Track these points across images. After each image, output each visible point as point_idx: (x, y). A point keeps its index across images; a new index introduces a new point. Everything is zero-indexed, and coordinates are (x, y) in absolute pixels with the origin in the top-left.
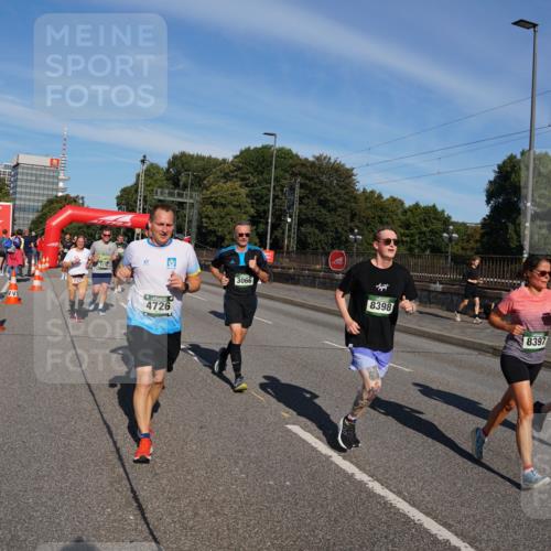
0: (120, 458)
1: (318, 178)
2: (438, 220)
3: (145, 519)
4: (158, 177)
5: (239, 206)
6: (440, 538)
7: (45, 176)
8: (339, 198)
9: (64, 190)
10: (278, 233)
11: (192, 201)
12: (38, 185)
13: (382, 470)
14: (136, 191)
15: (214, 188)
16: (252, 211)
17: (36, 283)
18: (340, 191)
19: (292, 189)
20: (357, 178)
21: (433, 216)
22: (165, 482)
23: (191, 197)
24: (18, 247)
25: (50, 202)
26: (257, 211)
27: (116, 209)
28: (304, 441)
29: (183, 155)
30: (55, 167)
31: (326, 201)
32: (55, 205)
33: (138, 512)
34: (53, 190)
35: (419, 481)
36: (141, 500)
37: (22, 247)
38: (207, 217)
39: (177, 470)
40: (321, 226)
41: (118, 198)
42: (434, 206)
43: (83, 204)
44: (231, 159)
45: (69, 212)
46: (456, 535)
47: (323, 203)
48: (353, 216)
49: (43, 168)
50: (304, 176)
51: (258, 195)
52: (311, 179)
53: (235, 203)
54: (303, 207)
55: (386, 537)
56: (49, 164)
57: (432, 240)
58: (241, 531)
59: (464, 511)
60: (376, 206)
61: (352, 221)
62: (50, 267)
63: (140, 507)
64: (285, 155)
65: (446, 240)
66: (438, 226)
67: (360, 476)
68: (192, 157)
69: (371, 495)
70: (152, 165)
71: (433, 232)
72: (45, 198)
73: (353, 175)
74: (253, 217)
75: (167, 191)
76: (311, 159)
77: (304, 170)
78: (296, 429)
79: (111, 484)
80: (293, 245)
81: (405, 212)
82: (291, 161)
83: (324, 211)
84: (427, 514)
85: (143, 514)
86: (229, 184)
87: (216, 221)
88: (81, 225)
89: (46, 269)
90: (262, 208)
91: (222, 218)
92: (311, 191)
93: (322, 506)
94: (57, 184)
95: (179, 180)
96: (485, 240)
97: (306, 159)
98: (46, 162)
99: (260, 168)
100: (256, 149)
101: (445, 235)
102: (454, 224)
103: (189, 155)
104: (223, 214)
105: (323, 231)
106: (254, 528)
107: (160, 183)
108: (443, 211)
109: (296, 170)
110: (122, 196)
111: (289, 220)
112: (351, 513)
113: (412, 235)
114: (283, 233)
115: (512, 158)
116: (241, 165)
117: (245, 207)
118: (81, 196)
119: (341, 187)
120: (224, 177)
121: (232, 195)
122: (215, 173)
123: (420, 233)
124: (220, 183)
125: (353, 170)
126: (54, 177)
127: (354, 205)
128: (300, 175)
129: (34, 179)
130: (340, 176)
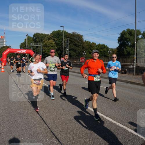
5: (53, 47)
9: (5, 44)
11: (40, 46)
15: (46, 42)
16: (56, 48)
18: (80, 42)
21: (104, 47)
26: (58, 48)
27: (20, 49)
29: (37, 33)
30: (3, 38)
31: (76, 44)
32: (3, 48)
34: (2, 44)
38: (44, 50)
40: (75, 51)
41: (20, 46)
42: (104, 44)
43: (11, 48)
44: (50, 34)
45: (9, 50)
47: (75, 45)
48: (83, 48)
51: (57, 43)
52: (72, 39)
54: (70, 46)
56: (1, 38)
57: (104, 53)
60: (89, 45)
61: (83, 49)
62: (4, 65)
63: (56, 137)
64: (65, 32)
66: (105, 49)
68: (39, 34)
70: (29, 36)
71: (104, 51)
75: (33, 43)
76: (71, 33)
77: (69, 36)
81: (96, 46)
82: (66, 34)
83: (75, 47)
85: (58, 140)
86: (50, 41)
87: (47, 51)
88: (11, 53)
91: (48, 50)
92: (72, 42)
95: (36, 40)
96: (118, 53)
97: (70, 33)
99: (58, 36)
100: (56, 31)
101: (108, 52)
102: (110, 49)
105: (75, 52)
107: (31, 41)
108: (106, 46)
109: (67, 36)
110: (21, 45)
111: (67, 50)
115: (124, 31)
116: (53, 36)
117: (54, 46)
118: (10, 46)
119: (80, 40)
120: (48, 39)
121: (51, 44)
122: (46, 38)
123: (101, 52)
124: (47, 41)
125: (82, 36)
126: (2, 41)
127: (83, 45)
128: (69, 37)
130: (79, 37)
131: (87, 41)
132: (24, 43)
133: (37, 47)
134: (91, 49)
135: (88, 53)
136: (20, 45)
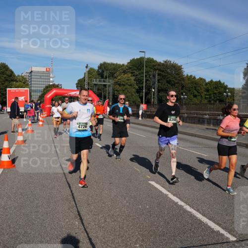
0: (74, 198)
1: (166, 71)
2: (222, 87)
3: (83, 223)
4: (94, 73)
5: (131, 85)
6: (215, 230)
7: (44, 76)
8: (176, 79)
9: (53, 82)
10: (149, 97)
11: (109, 84)
12: (41, 80)
13: (190, 200)
14: (85, 81)
15: (119, 77)
16: (137, 87)
17: (41, 123)
18: (176, 76)
19: (154, 76)
20: (184, 70)
21: (219, 85)
22: (92, 207)
23: (109, 82)
24: (32, 108)
25: (47, 87)
26: (139, 87)
27: (76, 89)
28: (156, 188)
29: (105, 63)
31: (170, 81)
32: (49, 88)
33: (80, 221)
34: (48, 82)
35: (208, 205)
36: (81, 215)
37: (34, 107)
38: (117, 90)
39: (98, 202)
41: (76, 84)
42: (220, 81)
43: (61, 87)
44: (126, 64)
45: (54, 91)
46: (223, 228)
47: (169, 82)
48: (183, 87)
49: (43, 72)
50: (160, 70)
51: (139, 79)
52: (163, 71)
53: (129, 84)
54: (159, 84)
55: (190, 230)
57: (219, 97)
58: (125, 228)
59: (227, 218)
60: (193, 82)
61: (182, 89)
62: (47, 116)
64: (150, 61)
65: (226, 96)
66: (222, 90)
67: (181, 203)
68: (109, 64)
69: (185, 211)
70: (91, 68)
71: (220, 93)
72: (44, 86)
73: (182, 68)
74: (137, 89)
75: (98, 80)
76: (162, 62)
77: (159, 67)
78: (153, 183)
80: (156, 102)
81: (206, 84)
82: (153, 64)
83: (169, 86)
84: (210, 219)
86: (126, 75)
88: (61, 97)
89: (45, 117)
90: (141, 86)
92: (163, 76)
93: (162, 216)
94: (50, 79)
95: (103, 74)
97: (160, 62)
98: (44, 70)
99: (139, 68)
100: (137, 59)
101: (225, 94)
102: (228, 89)
103: (107, 63)
104: (124, 89)
106: (131, 226)
107: (95, 76)
108: (224, 83)
109: (156, 67)
110: (78, 83)
111: (153, 90)
112: (175, 220)
113: (210, 95)
114: (151, 96)
116: (131, 66)
117: (133, 85)
118: (60, 84)
119: (177, 74)
120: (124, 72)
121: (128, 80)
122: (119, 71)
123: (214, 93)
124: (122, 75)
125: (181, 66)
126: (48, 76)
127: (183, 82)
128: (158, 69)
129: (39, 77)
130: (176, 69)
131: (189, 75)
132: (83, 79)
133: (105, 86)
134: (196, 89)
135: (192, 96)
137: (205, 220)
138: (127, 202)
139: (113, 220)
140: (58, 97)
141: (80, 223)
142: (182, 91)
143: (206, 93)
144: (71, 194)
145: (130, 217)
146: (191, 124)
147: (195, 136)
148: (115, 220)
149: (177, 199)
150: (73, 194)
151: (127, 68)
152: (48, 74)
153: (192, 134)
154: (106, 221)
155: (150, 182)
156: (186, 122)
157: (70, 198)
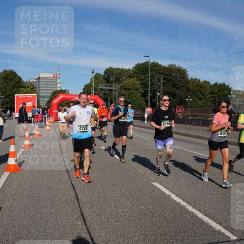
0: (77, 199)
1: (171, 74)
2: (226, 89)
3: (86, 224)
4: (100, 79)
5: (136, 89)
6: (216, 229)
7: (51, 82)
8: (181, 83)
9: (60, 87)
10: (154, 100)
11: (115, 88)
12: (48, 86)
13: (193, 201)
14: (91, 86)
15: (125, 82)
16: (142, 91)
17: (48, 128)
18: (181, 79)
19: (159, 80)
20: (188, 73)
21: (224, 88)
22: (96, 208)
23: (115, 87)
24: (39, 113)
25: (54, 93)
26: (145, 91)
28: (159, 189)
29: (111, 68)
32: (56, 94)
33: (82, 221)
34: (55, 87)
35: (210, 205)
36: (85, 216)
37: (41, 113)
39: (101, 203)
40: (174, 96)
41: (83, 89)
42: (224, 83)
43: (68, 93)
44: (132, 69)
45: (61, 96)
46: (224, 228)
47: (174, 85)
48: (188, 90)
49: (50, 79)
50: (165, 74)
51: (144, 84)
52: (168, 75)
53: (135, 88)
54: (165, 88)
55: (192, 229)
56: (52, 77)
58: (127, 228)
60: (198, 85)
61: (187, 92)
62: (54, 121)
64: (155, 65)
65: (230, 98)
66: (227, 92)
67: (183, 203)
68: (114, 69)
69: (187, 211)
70: (97, 74)
71: (224, 95)
72: (52, 92)
73: (186, 72)
74: (143, 94)
75: (104, 85)
76: (167, 66)
77: (164, 71)
78: (156, 184)
79: (73, 210)
81: (211, 87)
82: (158, 68)
83: (174, 89)
84: (211, 219)
85: (85, 222)
86: (131, 80)
88: (68, 102)
90: (146, 89)
91: (129, 95)
92: (168, 80)
93: (164, 216)
94: (57, 85)
95: (109, 79)
97: (165, 66)
98: (51, 76)
99: (145, 72)
100: (142, 63)
101: (229, 96)
102: (233, 91)
103: (113, 68)
104: (129, 93)
105: (174, 98)
106: (133, 226)
107: (101, 81)
108: (228, 86)
110: (85, 88)
111: (158, 94)
112: (177, 219)
113: (215, 97)
114: (157, 100)
116: (136, 71)
117: (139, 89)
118: (67, 89)
119: (182, 78)
120: (129, 77)
121: (133, 84)
122: (125, 75)
123: (219, 96)
124: (127, 80)
125: (186, 69)
126: (55, 82)
127: (187, 85)
128: (162, 73)
129: (47, 83)
130: (180, 73)
131: (194, 78)
132: (89, 84)
133: (111, 90)
134: (201, 92)
135: (197, 99)
136: (83, 87)
137: (206, 219)
138: (130, 203)
139: (115, 220)
140: (65, 102)
141: (83, 223)
142: (187, 94)
143: (210, 96)
144: (75, 195)
145: (133, 217)
146: (195, 127)
147: (200, 138)
148: (117, 221)
149: (180, 199)
150: (77, 196)
151: (132, 72)
152: (55, 79)
153: (197, 136)
154: (108, 221)
155: (153, 183)
156: (191, 125)
157: (75, 199)
